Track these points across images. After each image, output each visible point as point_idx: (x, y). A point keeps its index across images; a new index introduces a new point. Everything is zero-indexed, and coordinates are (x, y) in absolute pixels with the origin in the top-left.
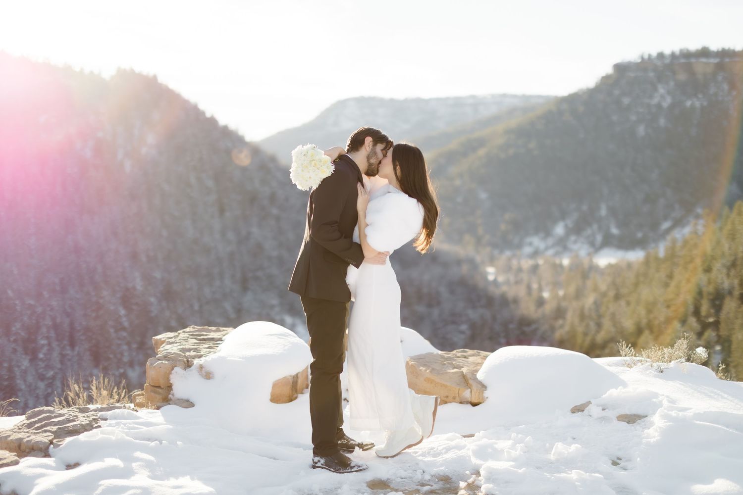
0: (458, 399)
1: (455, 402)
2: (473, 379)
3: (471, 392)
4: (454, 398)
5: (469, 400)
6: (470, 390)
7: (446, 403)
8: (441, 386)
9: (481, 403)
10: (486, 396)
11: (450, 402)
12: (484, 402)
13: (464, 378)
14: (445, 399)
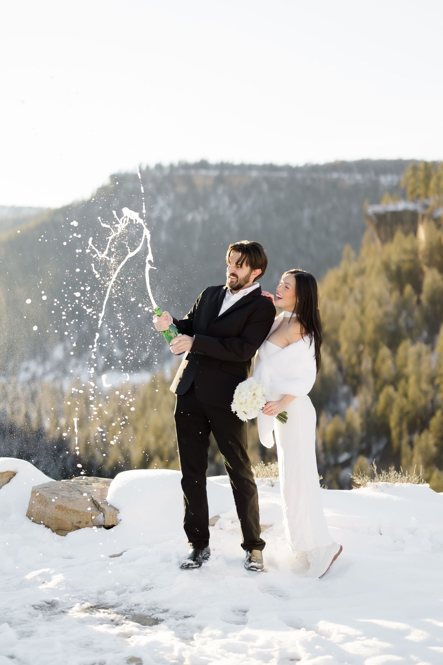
0: (91, 523)
1: (88, 527)
2: (103, 504)
3: (104, 516)
4: (87, 523)
5: (103, 524)
6: (102, 514)
7: (79, 528)
8: (74, 512)
9: (115, 526)
10: (119, 519)
11: (84, 527)
12: (117, 525)
13: (94, 503)
14: (78, 525)
